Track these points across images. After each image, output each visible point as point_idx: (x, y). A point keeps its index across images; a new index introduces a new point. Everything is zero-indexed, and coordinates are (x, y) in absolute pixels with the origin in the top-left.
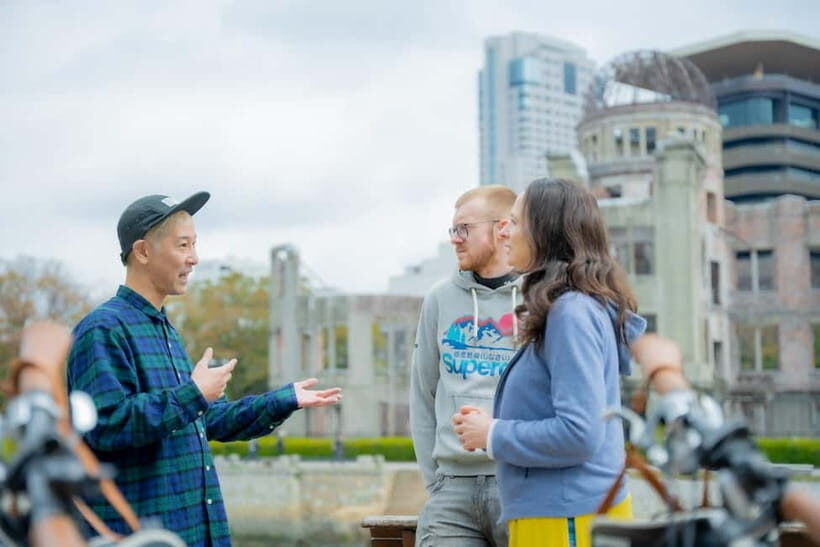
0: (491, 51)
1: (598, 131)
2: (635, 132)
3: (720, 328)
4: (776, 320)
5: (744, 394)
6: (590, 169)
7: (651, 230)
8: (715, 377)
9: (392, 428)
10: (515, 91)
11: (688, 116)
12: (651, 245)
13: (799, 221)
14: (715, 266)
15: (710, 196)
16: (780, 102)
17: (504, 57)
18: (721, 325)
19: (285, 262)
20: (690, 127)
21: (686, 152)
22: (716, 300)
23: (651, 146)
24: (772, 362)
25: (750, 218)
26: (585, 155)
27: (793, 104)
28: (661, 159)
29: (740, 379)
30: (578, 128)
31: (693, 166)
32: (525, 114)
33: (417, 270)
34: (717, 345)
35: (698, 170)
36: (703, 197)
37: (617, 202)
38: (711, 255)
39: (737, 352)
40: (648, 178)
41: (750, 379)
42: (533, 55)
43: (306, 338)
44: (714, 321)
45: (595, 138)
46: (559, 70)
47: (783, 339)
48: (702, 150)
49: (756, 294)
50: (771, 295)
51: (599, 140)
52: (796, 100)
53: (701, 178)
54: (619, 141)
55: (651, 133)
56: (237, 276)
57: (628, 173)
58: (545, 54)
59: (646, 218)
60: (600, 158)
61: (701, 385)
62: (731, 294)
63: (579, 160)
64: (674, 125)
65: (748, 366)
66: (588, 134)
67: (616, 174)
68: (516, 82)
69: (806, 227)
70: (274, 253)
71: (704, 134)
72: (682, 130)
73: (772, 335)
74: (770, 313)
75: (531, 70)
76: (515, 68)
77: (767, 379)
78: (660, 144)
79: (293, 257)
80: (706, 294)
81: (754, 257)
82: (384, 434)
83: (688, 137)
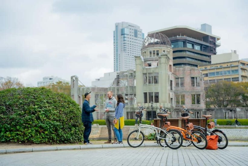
0: (117, 26)
1: (146, 51)
2: (154, 51)
3: (172, 95)
4: (184, 93)
5: (177, 110)
6: (144, 59)
7: (158, 73)
8: (171, 106)
9: (99, 118)
10: (123, 36)
11: (166, 48)
12: (158, 77)
13: (189, 71)
14: (171, 81)
15: (170, 65)
16: (185, 42)
17: (120, 28)
18: (172, 94)
19: (74, 79)
20: (166, 50)
21: (165, 56)
22: (171, 89)
23: (158, 54)
24: (183, 103)
25: (179, 70)
26: (143, 56)
27: (188, 43)
28: (160, 58)
29: (176, 106)
30: (141, 49)
31: (167, 59)
32: (125, 42)
33: (99, 80)
34: (172, 99)
35: (168, 60)
36: (169, 66)
37: (150, 67)
38: (170, 79)
39: (176, 100)
40: (157, 62)
41: (178, 106)
42: (127, 27)
43: (79, 97)
44: (171, 94)
45: (145, 52)
46: (133, 31)
47: (186, 98)
48: (168, 56)
49: (180, 87)
50: (183, 88)
51: (146, 52)
52: (188, 42)
53: (168, 62)
54: (151, 53)
55: (158, 51)
56: (61, 82)
57: (153, 60)
58: (130, 27)
59: (157, 71)
60: (146, 57)
61: (168, 108)
62: (175, 88)
63: (142, 57)
64: (163, 50)
65: (178, 103)
66: (144, 51)
67: (150, 61)
68: (123, 34)
69: (191, 72)
70: (72, 78)
71: (169, 52)
72: (164, 51)
73: (183, 96)
74: (183, 92)
75: (127, 31)
76: (122, 30)
77: (182, 106)
78: (160, 55)
79: (77, 78)
80: (169, 88)
81: (180, 79)
82: (98, 119)
83: (166, 53)
